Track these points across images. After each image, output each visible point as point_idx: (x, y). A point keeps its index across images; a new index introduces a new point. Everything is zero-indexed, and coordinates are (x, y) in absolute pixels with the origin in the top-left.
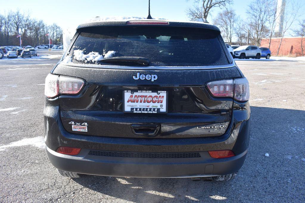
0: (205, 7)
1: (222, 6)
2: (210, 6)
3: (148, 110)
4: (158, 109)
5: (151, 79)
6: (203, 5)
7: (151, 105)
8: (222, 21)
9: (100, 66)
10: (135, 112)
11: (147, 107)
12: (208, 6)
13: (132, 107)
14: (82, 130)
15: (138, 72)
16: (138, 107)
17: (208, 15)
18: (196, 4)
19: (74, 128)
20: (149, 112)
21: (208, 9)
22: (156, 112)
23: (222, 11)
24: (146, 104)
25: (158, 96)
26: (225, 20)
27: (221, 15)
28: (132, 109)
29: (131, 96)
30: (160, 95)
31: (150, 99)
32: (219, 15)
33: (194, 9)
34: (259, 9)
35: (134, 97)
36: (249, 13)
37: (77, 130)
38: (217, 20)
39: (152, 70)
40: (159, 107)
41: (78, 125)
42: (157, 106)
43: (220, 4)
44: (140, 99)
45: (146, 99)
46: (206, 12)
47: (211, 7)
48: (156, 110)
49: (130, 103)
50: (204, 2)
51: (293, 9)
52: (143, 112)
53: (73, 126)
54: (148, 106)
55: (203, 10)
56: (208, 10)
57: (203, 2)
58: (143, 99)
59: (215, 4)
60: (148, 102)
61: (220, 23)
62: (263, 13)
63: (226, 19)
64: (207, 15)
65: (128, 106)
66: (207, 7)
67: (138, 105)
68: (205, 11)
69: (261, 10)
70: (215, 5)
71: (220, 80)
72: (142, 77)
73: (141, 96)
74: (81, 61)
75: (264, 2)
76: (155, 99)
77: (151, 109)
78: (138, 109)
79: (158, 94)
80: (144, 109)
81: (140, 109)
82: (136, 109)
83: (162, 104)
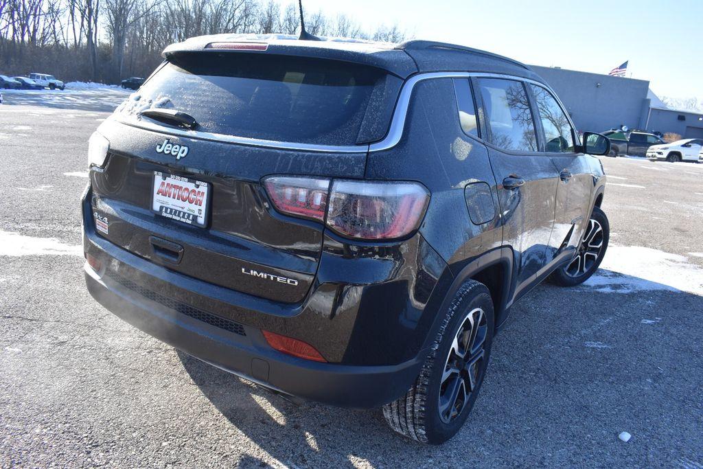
3: (181, 215)
4: (195, 218)
5: (177, 155)
7: (185, 206)
10: (164, 214)
11: (180, 209)
13: (162, 205)
16: (169, 205)
20: (182, 220)
22: (190, 222)
24: (180, 203)
25: (196, 190)
28: (161, 208)
29: (163, 183)
30: (199, 189)
31: (185, 195)
35: (166, 184)
40: (195, 213)
41: (100, 219)
42: (193, 211)
44: (173, 190)
45: (180, 193)
48: (191, 217)
49: (160, 197)
52: (174, 217)
54: (182, 208)
58: (177, 192)
60: (184, 200)
65: (157, 201)
67: (173, 203)
71: (297, 177)
72: (168, 149)
73: (175, 187)
76: (192, 196)
77: (184, 213)
78: (169, 211)
79: (198, 186)
80: (176, 211)
81: (171, 210)
82: (167, 209)
83: (200, 208)
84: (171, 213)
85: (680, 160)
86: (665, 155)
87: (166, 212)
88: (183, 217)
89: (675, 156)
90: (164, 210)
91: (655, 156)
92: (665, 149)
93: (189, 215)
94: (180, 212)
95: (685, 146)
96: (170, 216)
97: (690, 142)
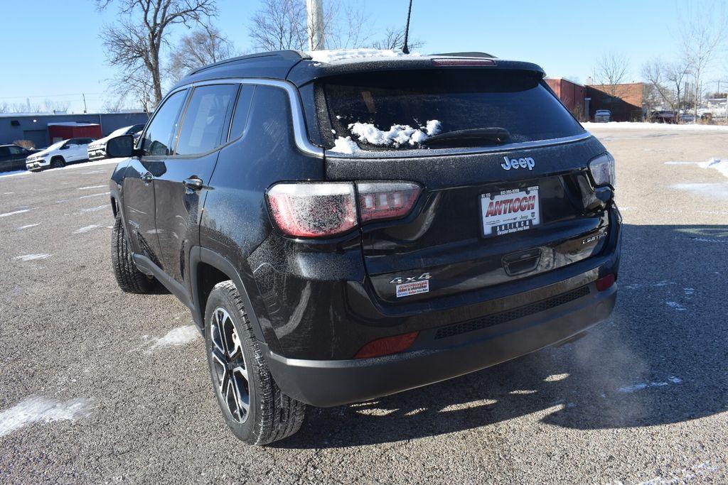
0: (152, 24)
1: (191, 22)
2: (162, 21)
3: (517, 225)
4: (530, 222)
5: (528, 166)
6: (146, 18)
7: (519, 215)
8: (193, 57)
9: (429, 151)
10: (500, 233)
11: (514, 221)
12: (159, 21)
13: (494, 225)
14: (417, 292)
15: (505, 155)
16: (502, 223)
17: (161, 44)
18: (126, 16)
19: (400, 291)
20: (519, 229)
21: (158, 29)
22: (528, 228)
23: (189, 34)
24: (513, 215)
25: (528, 196)
26: (199, 56)
27: (188, 42)
28: (494, 229)
29: (491, 204)
30: (530, 195)
31: (517, 205)
32: (184, 43)
33: (121, 30)
34: (276, 26)
35: (494, 204)
36: (258, 35)
37: (407, 293)
38: (180, 55)
39: (520, 149)
40: (530, 217)
41: (410, 281)
42: (526, 217)
43: (185, 16)
44: (503, 206)
45: (511, 205)
46: (154, 37)
47: (164, 24)
48: (527, 223)
49: (491, 218)
50: (146, 12)
51: (351, 26)
52: (511, 231)
53: (398, 287)
54: (514, 219)
55: (147, 31)
56: (161, 31)
57: (144, 13)
58: (508, 206)
59: (174, 17)
60: (516, 211)
61: (190, 63)
62: (287, 35)
63: (202, 52)
64: (158, 45)
65: (487, 223)
66: (155, 24)
67: (503, 219)
68: (153, 33)
69: (281, 29)
70: (173, 20)
72: (515, 164)
73: (505, 202)
74: (384, 145)
75: (285, 11)
76: (524, 203)
77: (520, 223)
78: (503, 227)
79: (528, 192)
80: (510, 224)
81: (506, 226)
82: (500, 226)
83: (533, 211)
84: (506, 228)
85: (65, 164)
86: (48, 163)
87: (501, 230)
88: (520, 226)
89: (58, 161)
90: (498, 229)
91: (38, 166)
92: (46, 155)
93: (525, 222)
94: (515, 224)
95: (64, 148)
96: (506, 232)
97: (67, 143)
